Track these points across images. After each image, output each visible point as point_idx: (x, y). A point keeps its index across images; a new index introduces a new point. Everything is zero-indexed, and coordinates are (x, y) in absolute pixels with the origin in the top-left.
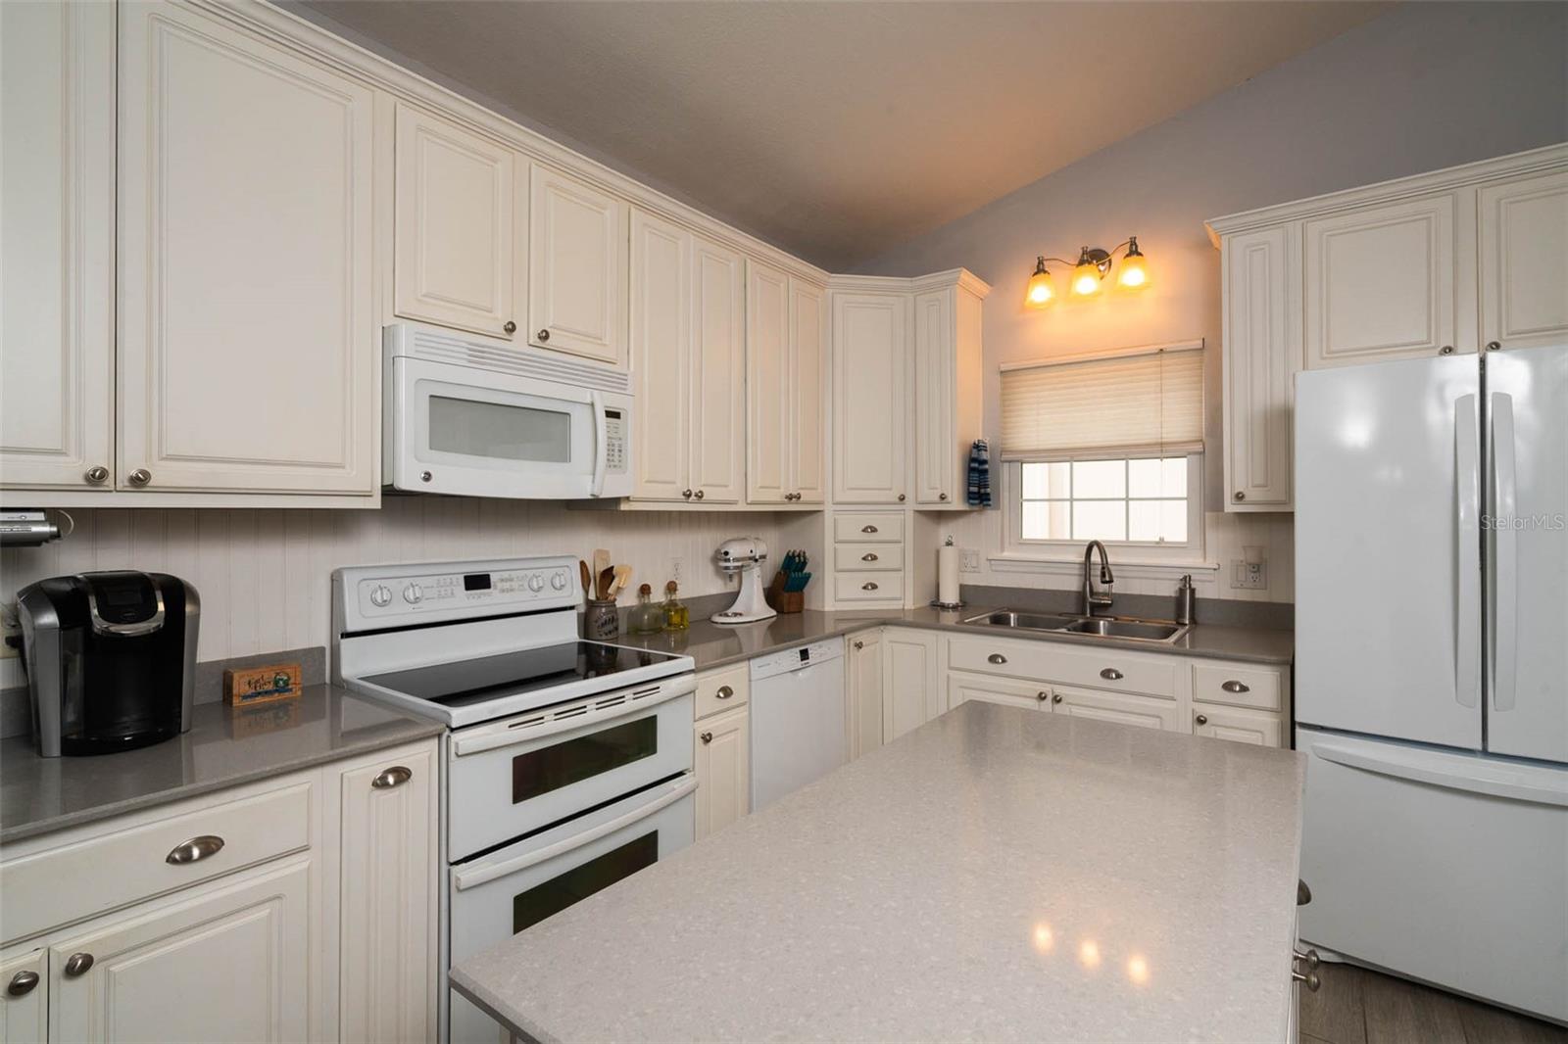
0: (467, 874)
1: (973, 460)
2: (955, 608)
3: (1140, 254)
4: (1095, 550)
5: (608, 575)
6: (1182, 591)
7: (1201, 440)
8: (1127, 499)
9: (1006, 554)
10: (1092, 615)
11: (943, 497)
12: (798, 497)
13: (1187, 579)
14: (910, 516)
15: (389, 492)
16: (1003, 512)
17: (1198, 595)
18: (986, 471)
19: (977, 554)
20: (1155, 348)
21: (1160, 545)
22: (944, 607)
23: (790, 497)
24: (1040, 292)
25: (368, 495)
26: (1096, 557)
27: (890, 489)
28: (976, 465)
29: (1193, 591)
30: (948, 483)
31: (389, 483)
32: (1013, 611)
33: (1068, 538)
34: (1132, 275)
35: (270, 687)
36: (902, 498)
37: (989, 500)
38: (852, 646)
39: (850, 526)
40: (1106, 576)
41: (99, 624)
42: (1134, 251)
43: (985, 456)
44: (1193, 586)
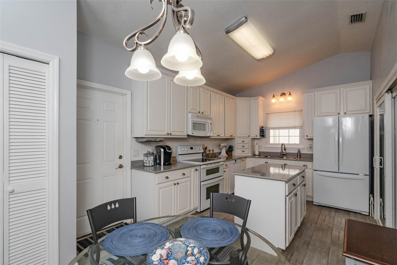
0: (202, 183)
1: (262, 129)
2: (258, 155)
3: (291, 95)
4: (283, 145)
5: (206, 148)
6: (298, 152)
7: (301, 126)
8: (289, 136)
9: (267, 146)
10: (283, 156)
11: (256, 136)
12: (232, 136)
13: (299, 150)
14: (250, 139)
15: (188, 135)
16: (267, 139)
17: (301, 153)
18: (264, 131)
19: (262, 146)
20: (294, 110)
21: (295, 144)
22: (256, 155)
23: (231, 136)
24: (273, 100)
25: (185, 136)
26: (283, 146)
27: (247, 134)
28: (262, 130)
29: (300, 152)
30: (257, 133)
31: (189, 134)
32: (269, 156)
33: (278, 143)
34: (290, 98)
35: (173, 161)
36: (249, 136)
37: (264, 136)
38: (242, 161)
39: (240, 141)
40: (285, 149)
41: (167, 150)
42: (290, 94)
43: (263, 129)
44: (300, 151)
